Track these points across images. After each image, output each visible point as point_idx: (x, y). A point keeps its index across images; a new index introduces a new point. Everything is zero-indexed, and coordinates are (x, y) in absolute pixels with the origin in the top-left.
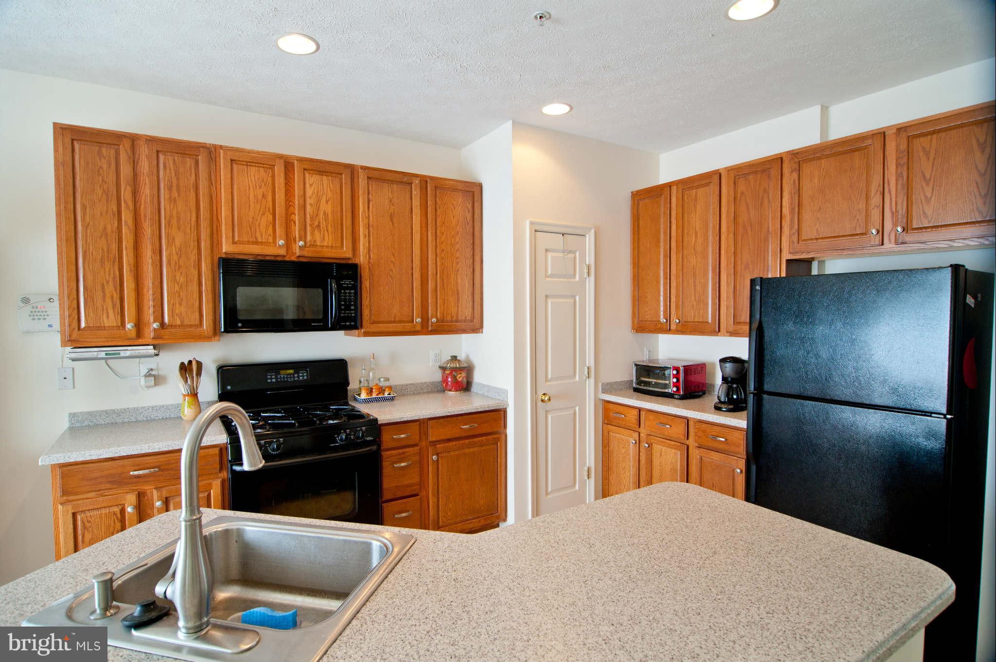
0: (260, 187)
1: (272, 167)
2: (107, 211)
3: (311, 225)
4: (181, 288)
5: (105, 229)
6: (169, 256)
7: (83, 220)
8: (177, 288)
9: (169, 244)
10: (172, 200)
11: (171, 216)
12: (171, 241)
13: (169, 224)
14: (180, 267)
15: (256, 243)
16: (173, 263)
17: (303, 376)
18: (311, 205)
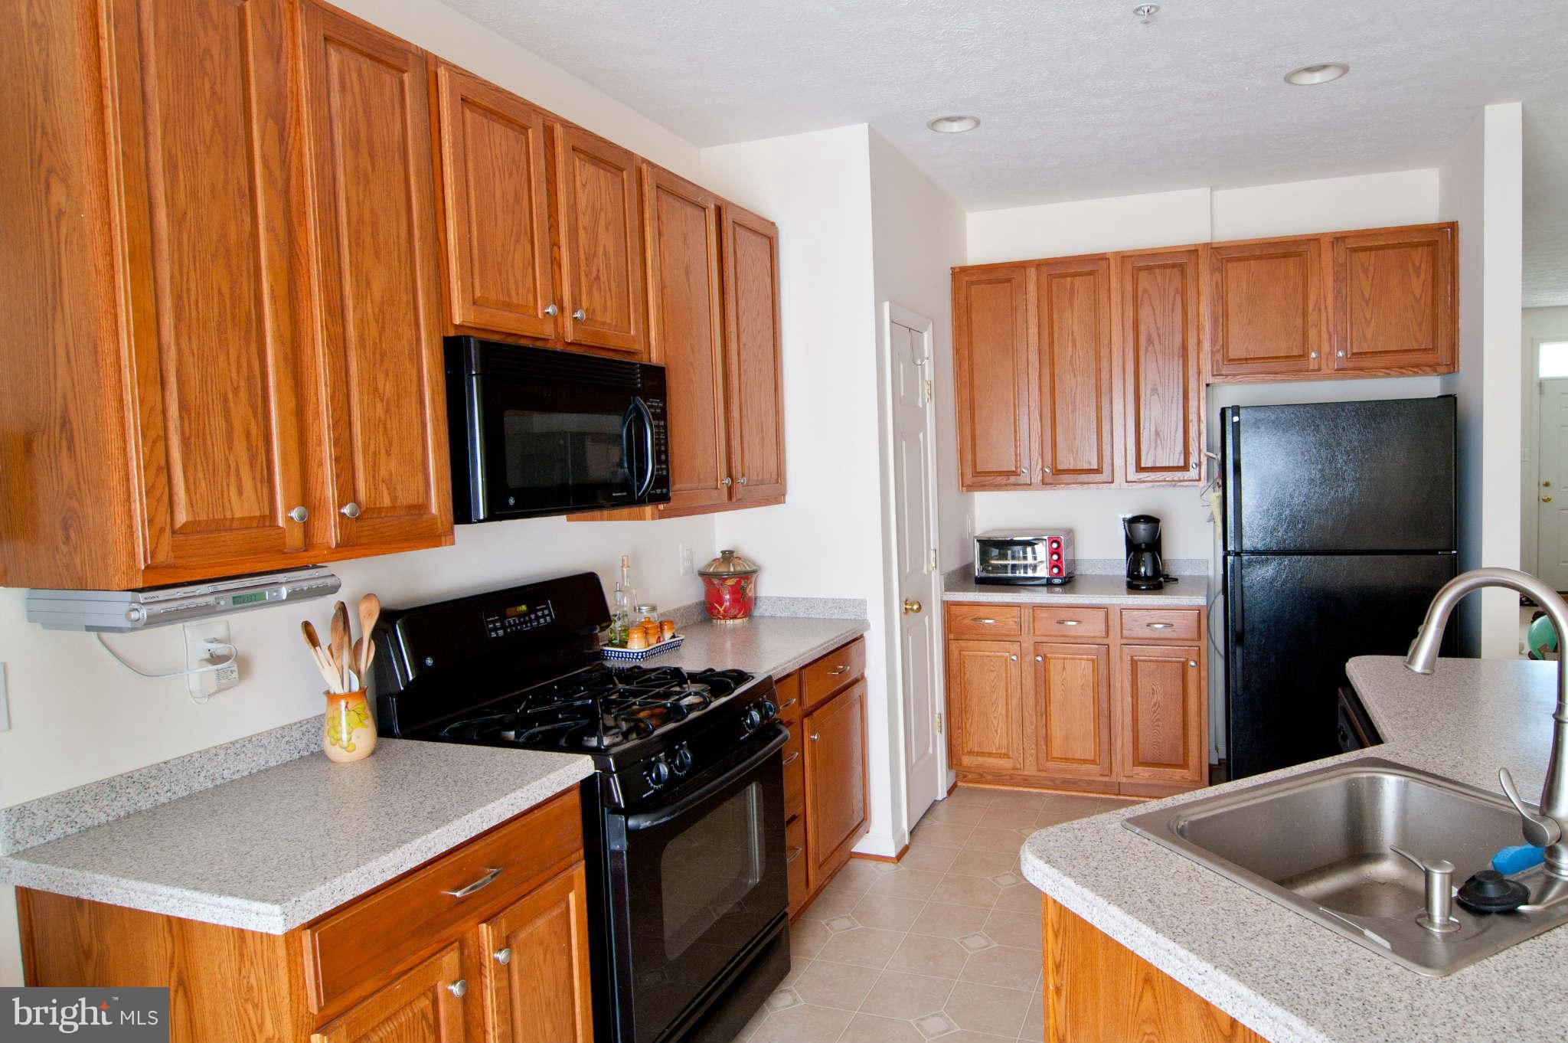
0: (511, 174)
1: (524, 129)
2: (226, 182)
3: (587, 276)
4: (388, 411)
5: (224, 236)
6: (362, 323)
7: (171, 202)
8: (380, 411)
9: (359, 296)
10: (360, 178)
11: (361, 220)
12: (363, 285)
13: (357, 243)
14: (383, 355)
15: (508, 306)
16: (369, 343)
17: (544, 616)
18: (585, 228)
